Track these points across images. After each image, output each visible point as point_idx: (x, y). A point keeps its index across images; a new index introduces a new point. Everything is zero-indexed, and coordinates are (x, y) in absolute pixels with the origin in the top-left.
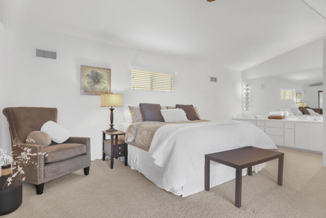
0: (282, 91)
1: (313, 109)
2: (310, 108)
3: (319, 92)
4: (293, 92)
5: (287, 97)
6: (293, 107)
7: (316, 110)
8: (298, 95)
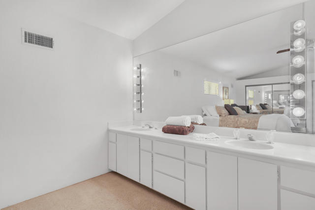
0: (206, 83)
1: (239, 107)
2: (237, 106)
3: (246, 86)
4: (219, 86)
5: (213, 92)
6: (218, 105)
7: (243, 108)
8: (225, 89)
